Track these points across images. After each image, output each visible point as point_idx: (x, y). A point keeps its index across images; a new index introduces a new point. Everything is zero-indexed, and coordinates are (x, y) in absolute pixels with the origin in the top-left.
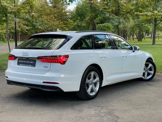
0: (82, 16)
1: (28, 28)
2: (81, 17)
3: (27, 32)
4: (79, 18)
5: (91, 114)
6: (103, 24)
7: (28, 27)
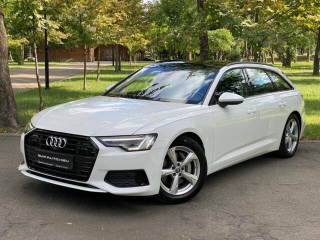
0: (174, 15)
1: (64, 36)
2: (173, 17)
3: (62, 43)
4: (168, 19)
5: (224, 234)
6: (213, 31)
7: (65, 33)
